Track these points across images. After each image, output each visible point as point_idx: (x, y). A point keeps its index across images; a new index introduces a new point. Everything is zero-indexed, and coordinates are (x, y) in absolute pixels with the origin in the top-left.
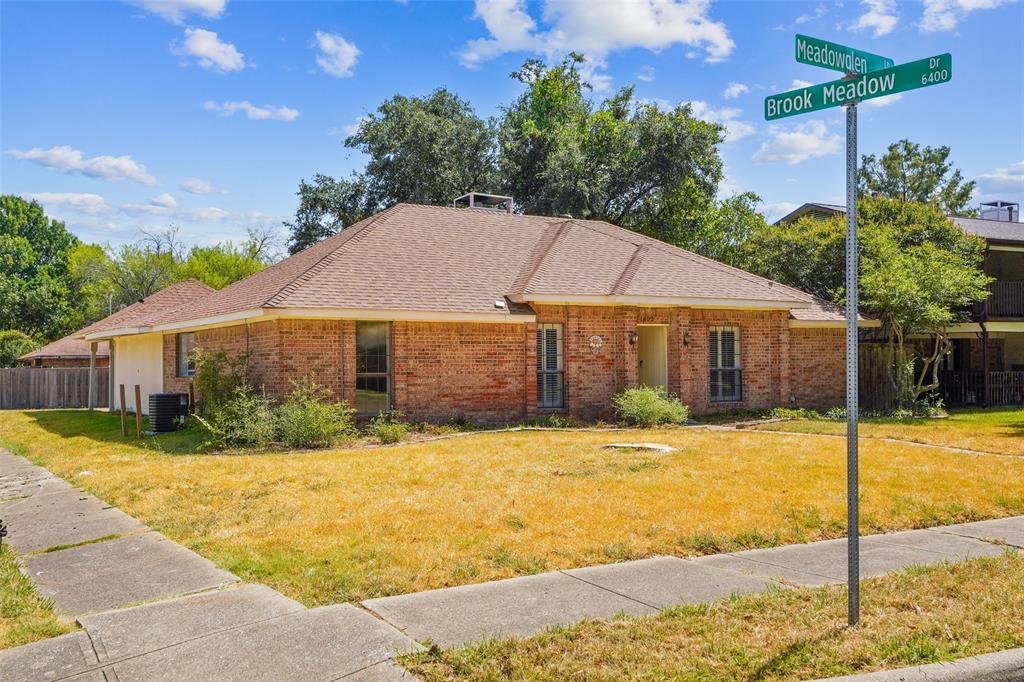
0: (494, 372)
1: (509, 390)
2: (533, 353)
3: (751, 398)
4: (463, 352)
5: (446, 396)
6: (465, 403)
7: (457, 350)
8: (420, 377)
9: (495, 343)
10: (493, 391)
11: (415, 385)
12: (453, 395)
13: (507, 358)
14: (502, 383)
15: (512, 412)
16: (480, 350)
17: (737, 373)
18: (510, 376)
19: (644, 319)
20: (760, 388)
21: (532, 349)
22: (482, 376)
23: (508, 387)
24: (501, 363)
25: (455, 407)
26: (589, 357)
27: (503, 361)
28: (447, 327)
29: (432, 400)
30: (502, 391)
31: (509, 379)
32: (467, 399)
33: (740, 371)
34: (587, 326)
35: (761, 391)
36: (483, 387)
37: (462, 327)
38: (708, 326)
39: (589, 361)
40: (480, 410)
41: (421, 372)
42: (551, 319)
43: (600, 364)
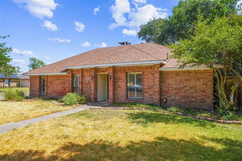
0: (63, 86)
1: (67, 91)
3: (145, 98)
4: (58, 82)
5: (54, 92)
6: (58, 94)
7: (56, 81)
8: (50, 87)
9: (64, 79)
10: (63, 91)
11: (49, 89)
12: (56, 92)
13: (66, 83)
14: (65, 89)
16: (60, 81)
18: (67, 88)
19: (103, 71)
21: (70, 81)
22: (61, 87)
24: (65, 84)
25: (56, 94)
28: (55, 76)
29: (52, 93)
30: (65, 91)
32: (58, 93)
34: (86, 74)
36: (61, 90)
37: (57, 76)
39: (86, 84)
40: (61, 96)
41: (50, 86)
43: (89, 85)
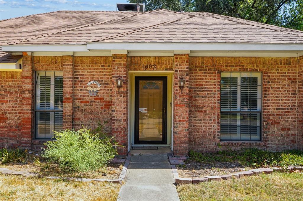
1: (9, 124)
2: (28, 95)
3: (271, 139)
14: (3, 118)
15: (11, 142)
17: (258, 115)
18: (10, 113)
19: (146, 66)
20: (282, 130)
21: (27, 92)
23: (8, 121)
24: (2, 102)
26: (87, 99)
27: (4, 101)
31: (9, 116)
33: (261, 113)
34: (85, 73)
35: (285, 133)
38: (220, 72)
39: (88, 102)
42: (49, 68)
43: (99, 104)
